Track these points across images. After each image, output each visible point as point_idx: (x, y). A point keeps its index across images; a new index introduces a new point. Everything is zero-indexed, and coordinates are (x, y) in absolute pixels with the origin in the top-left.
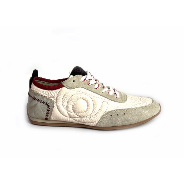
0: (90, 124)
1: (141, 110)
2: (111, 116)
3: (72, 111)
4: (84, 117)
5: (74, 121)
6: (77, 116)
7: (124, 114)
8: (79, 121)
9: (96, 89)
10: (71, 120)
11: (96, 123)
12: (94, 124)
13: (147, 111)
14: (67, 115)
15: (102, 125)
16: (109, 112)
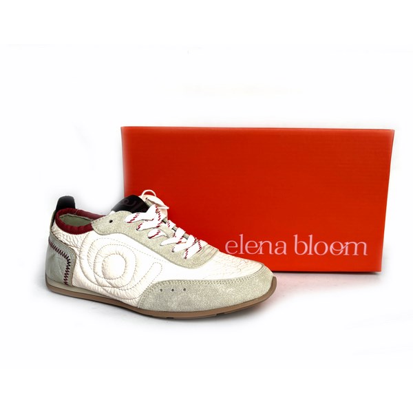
0: (127, 301)
1: (218, 286)
2: (161, 290)
3: (101, 274)
4: (118, 287)
5: (104, 293)
6: (108, 285)
7: (185, 290)
8: (110, 293)
9: (150, 238)
10: (100, 290)
11: (137, 300)
12: (133, 303)
13: (232, 289)
14: (94, 280)
15: (147, 306)
16: (159, 283)
